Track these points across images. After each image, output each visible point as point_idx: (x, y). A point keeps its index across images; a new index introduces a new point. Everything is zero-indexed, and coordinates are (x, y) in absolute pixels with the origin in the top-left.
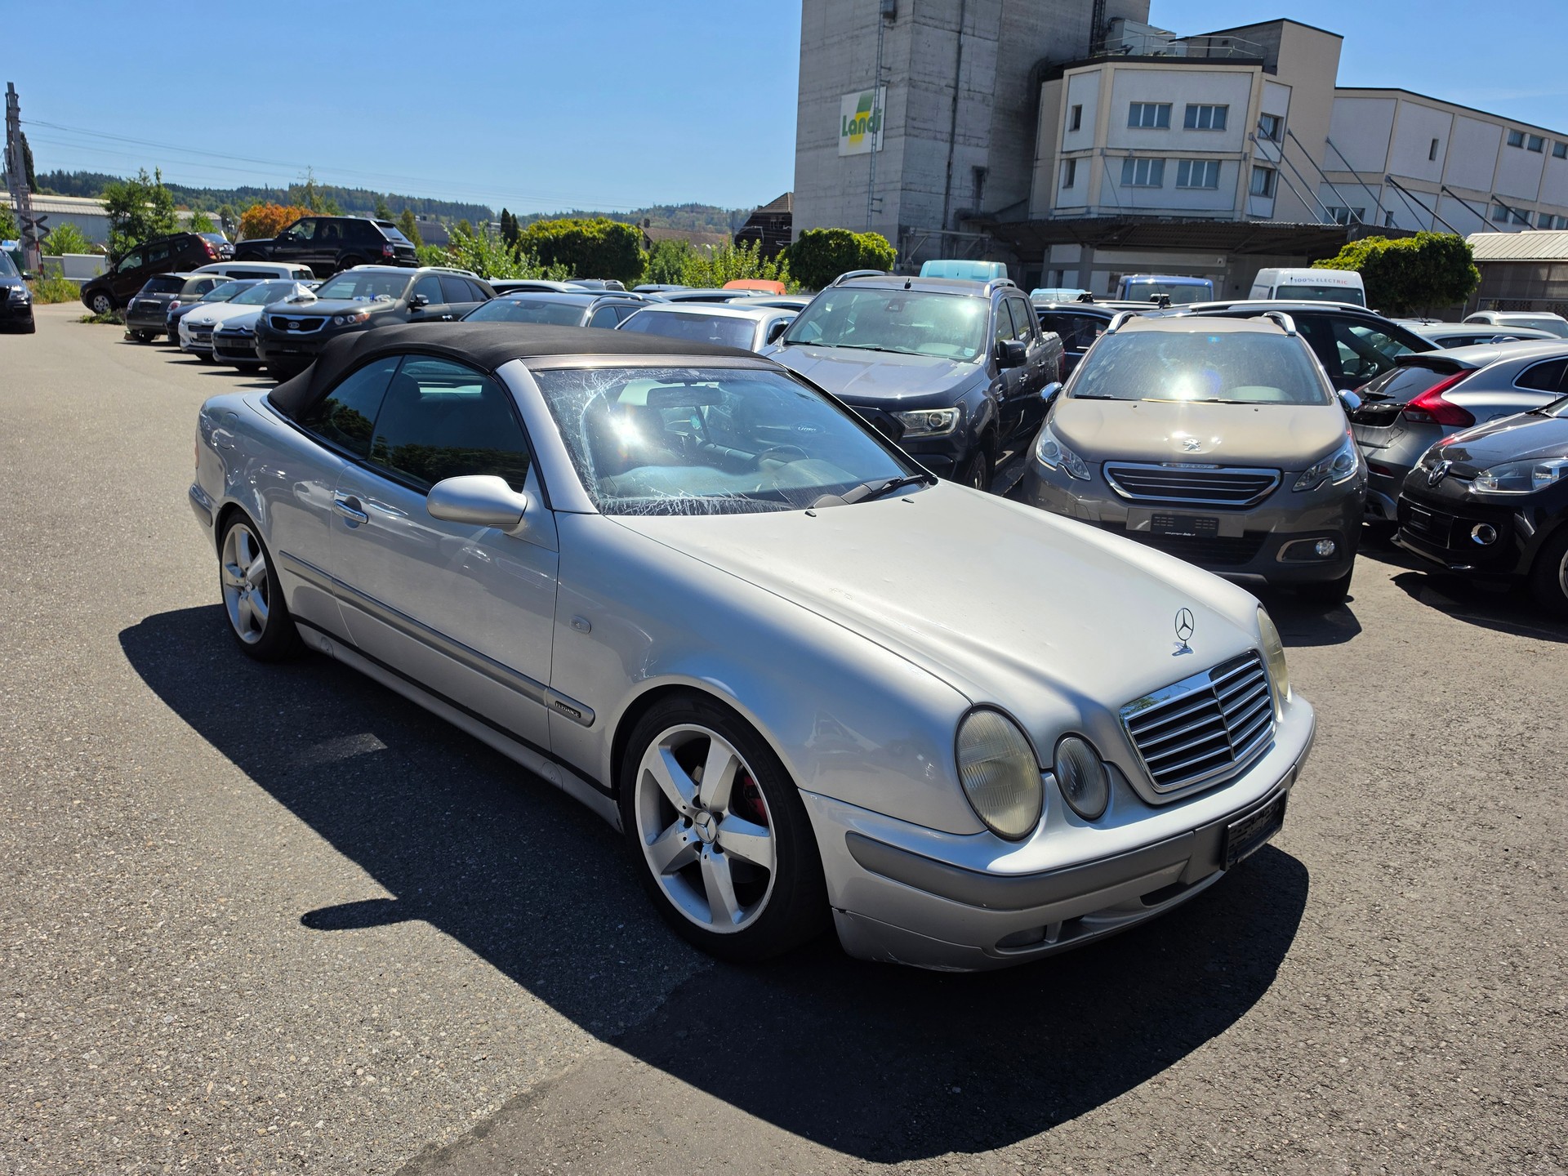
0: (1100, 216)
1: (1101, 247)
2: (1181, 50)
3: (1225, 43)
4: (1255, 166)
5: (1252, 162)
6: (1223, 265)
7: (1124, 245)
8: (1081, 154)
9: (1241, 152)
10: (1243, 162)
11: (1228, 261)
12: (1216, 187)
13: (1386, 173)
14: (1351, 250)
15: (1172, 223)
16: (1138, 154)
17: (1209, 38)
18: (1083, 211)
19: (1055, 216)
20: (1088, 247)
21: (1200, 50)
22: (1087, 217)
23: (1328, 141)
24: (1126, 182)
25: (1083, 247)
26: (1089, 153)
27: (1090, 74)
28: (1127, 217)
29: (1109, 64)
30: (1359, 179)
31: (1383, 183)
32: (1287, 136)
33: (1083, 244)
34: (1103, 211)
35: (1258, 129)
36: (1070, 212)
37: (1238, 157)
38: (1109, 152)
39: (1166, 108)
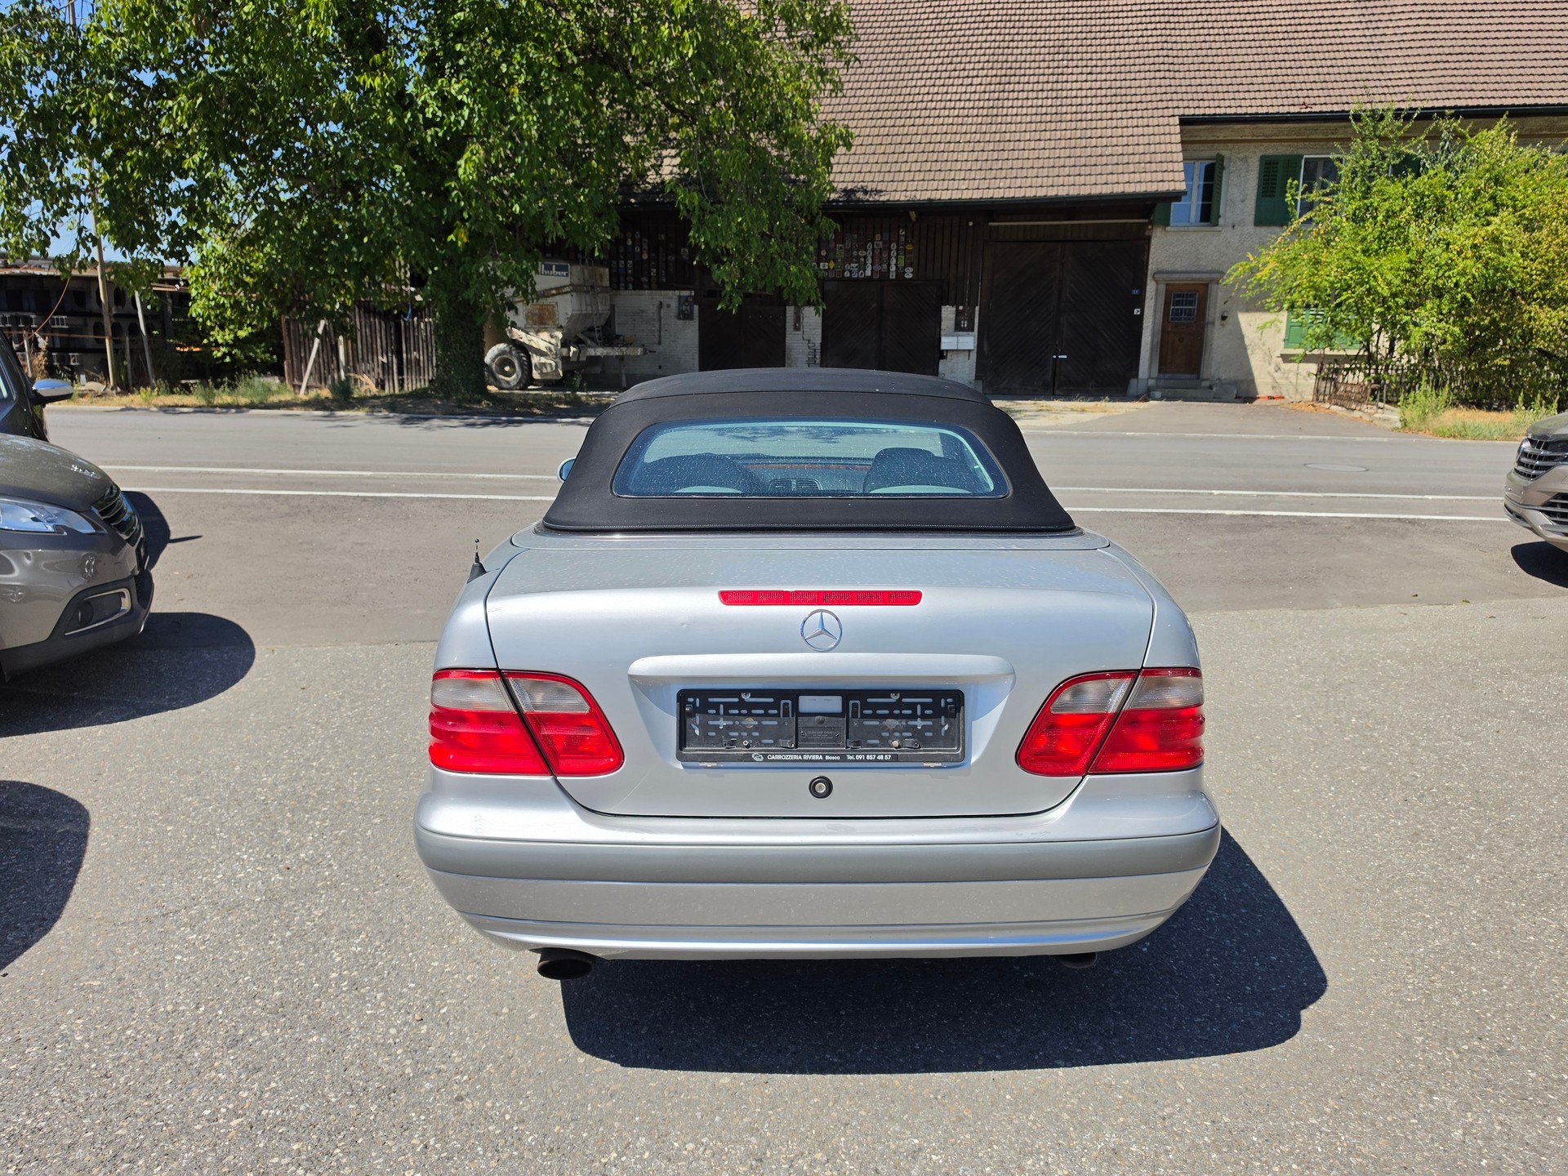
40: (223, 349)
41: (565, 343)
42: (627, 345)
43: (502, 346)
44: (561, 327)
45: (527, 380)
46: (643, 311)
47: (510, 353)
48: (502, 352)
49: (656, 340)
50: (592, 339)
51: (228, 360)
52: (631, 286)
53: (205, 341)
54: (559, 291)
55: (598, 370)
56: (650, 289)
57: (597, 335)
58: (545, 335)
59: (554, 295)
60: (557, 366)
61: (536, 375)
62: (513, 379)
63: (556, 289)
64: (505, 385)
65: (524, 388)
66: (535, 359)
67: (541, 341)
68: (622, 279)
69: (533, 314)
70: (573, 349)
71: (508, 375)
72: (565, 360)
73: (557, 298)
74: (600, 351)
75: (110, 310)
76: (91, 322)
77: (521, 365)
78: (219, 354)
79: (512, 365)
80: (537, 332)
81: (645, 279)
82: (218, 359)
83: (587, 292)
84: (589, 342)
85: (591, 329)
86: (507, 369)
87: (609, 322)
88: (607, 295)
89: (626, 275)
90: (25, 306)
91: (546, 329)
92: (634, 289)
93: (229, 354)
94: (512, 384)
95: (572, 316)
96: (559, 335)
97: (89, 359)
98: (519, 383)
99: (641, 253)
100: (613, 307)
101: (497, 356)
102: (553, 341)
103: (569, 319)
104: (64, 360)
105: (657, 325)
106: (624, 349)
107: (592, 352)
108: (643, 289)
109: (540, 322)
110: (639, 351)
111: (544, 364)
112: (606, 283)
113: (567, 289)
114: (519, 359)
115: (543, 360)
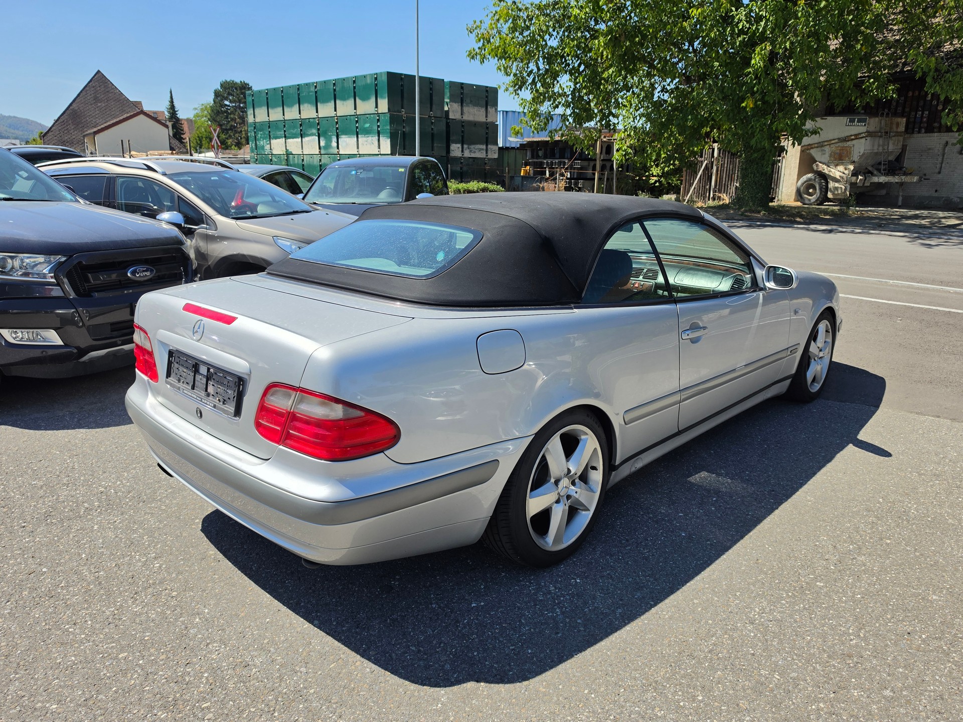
40: (655, 178)
41: (855, 174)
42: (905, 174)
43: (810, 175)
44: (854, 162)
45: (824, 199)
46: (930, 149)
47: (815, 180)
48: (810, 180)
49: (937, 170)
50: (879, 170)
51: (657, 184)
52: (923, 130)
53: (647, 174)
54: (857, 137)
55: (883, 192)
56: (940, 132)
57: (882, 167)
58: (841, 168)
59: (853, 139)
60: (846, 189)
61: (830, 195)
62: (813, 198)
63: (855, 135)
64: (807, 202)
65: (821, 204)
66: (831, 185)
67: (837, 172)
68: (917, 126)
69: (835, 153)
70: (860, 177)
71: (810, 194)
72: (853, 185)
73: (854, 142)
74: (882, 179)
75: (600, 157)
76: (592, 164)
77: (821, 189)
78: (653, 182)
79: (814, 187)
80: (836, 165)
81: (936, 125)
82: (652, 184)
83: (881, 136)
84: (875, 172)
85: (880, 163)
86: (811, 191)
87: (899, 158)
88: (901, 139)
89: (921, 122)
90: (566, 156)
91: (842, 164)
92: (926, 132)
93: (658, 181)
94: (812, 201)
95: (864, 154)
96: (852, 167)
97: (588, 183)
98: (817, 200)
99: (938, 105)
100: (904, 148)
101: (805, 182)
102: (846, 172)
103: (861, 157)
104: (576, 184)
105: (940, 159)
106: (903, 177)
107: (875, 179)
108: (933, 132)
109: (839, 158)
110: (915, 179)
111: (836, 188)
112: (902, 128)
113: (863, 135)
114: (820, 184)
115: (837, 185)
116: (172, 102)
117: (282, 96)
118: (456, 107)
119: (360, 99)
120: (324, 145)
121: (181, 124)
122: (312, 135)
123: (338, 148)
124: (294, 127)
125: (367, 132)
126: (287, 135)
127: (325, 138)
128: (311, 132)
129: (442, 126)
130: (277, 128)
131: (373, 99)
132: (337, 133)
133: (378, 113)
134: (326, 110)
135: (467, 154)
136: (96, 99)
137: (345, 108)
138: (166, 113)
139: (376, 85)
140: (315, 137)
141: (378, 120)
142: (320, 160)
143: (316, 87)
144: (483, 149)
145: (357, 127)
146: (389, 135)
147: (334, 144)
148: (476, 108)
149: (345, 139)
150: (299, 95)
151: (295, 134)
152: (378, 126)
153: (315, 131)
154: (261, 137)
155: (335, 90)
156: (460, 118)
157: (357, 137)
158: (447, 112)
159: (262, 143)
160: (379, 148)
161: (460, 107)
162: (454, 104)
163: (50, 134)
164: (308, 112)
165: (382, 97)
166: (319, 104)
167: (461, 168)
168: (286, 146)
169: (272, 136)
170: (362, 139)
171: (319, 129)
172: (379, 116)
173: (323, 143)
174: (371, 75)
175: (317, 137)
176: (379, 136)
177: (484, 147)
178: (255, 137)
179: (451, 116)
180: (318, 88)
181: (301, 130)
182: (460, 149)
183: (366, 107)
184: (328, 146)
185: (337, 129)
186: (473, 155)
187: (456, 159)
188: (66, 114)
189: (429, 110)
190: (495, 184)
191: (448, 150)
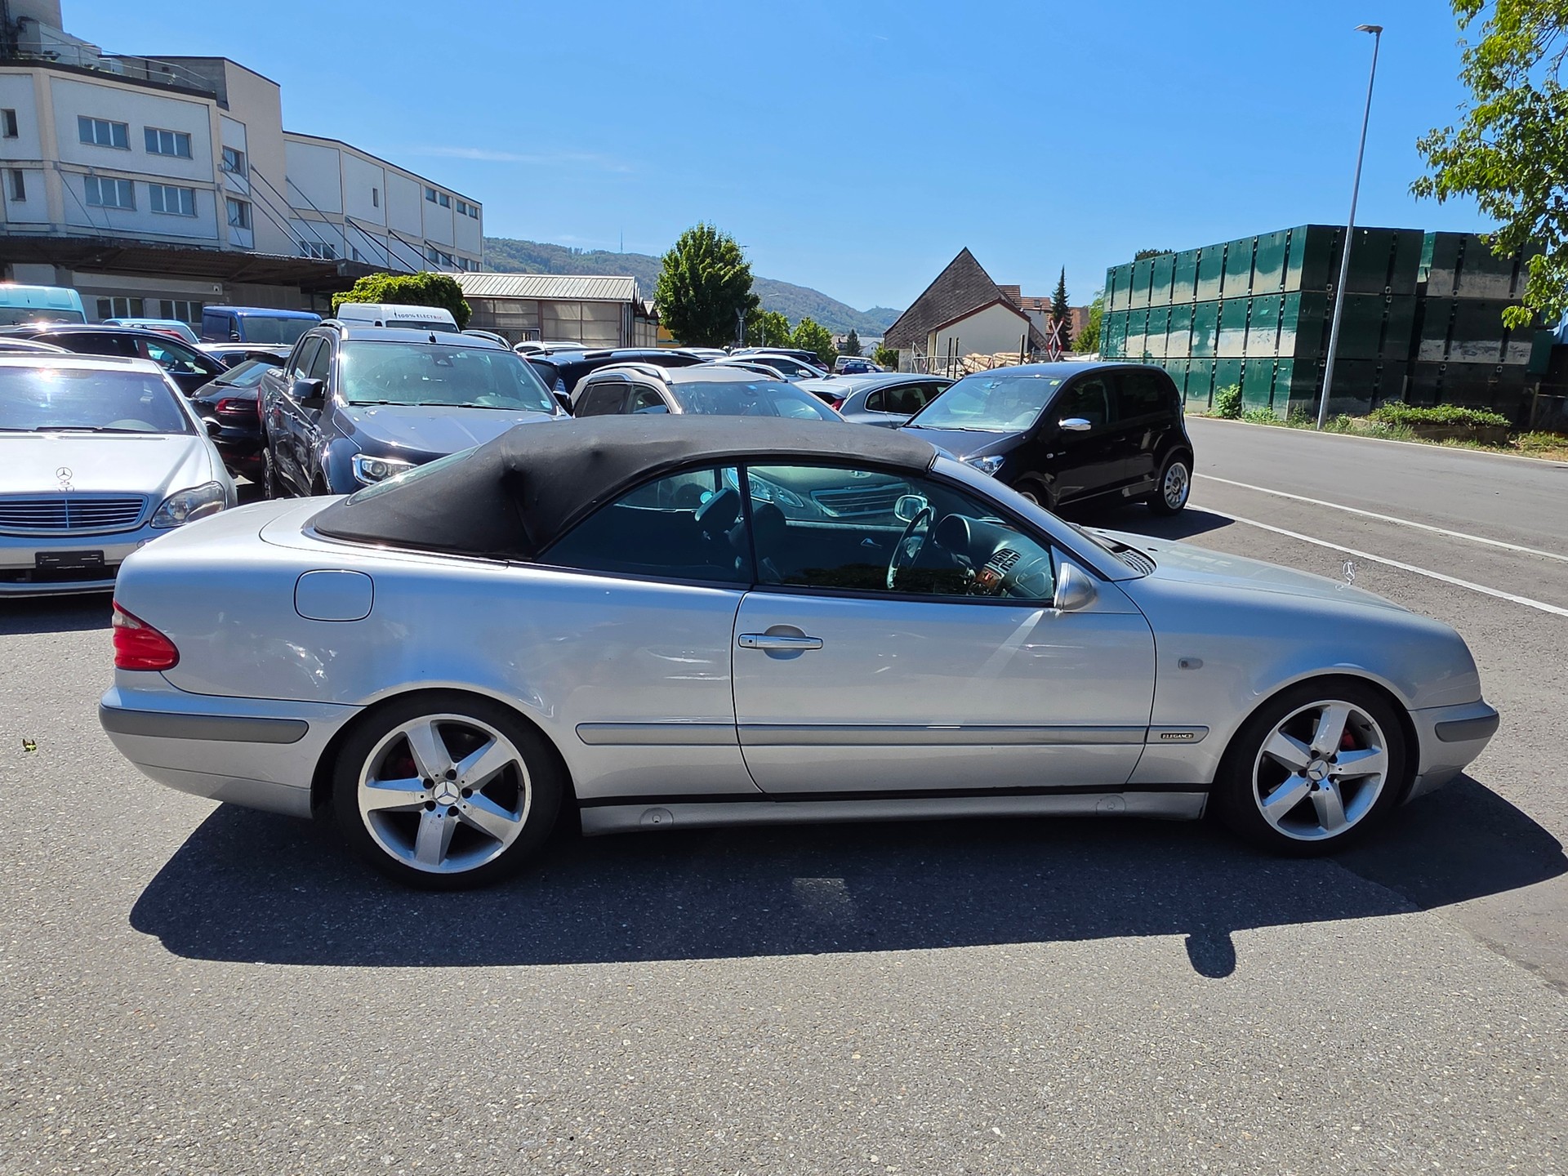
0: (69, 236)
1: (79, 269)
2: (118, 68)
3: (165, 69)
4: (228, 198)
5: (225, 194)
6: (220, 293)
7: (108, 269)
8: (28, 165)
9: (214, 183)
10: (217, 192)
11: (224, 289)
12: (194, 214)
13: (344, 215)
14: (364, 284)
15: (154, 247)
16: (100, 173)
17: (147, 61)
18: (47, 228)
19: (8, 231)
20: (63, 269)
21: (139, 72)
22: (54, 235)
23: (287, 180)
24: (92, 200)
25: (57, 267)
26: (38, 165)
27: (18, 76)
28: (111, 239)
29: (41, 70)
30: (325, 218)
31: (344, 223)
32: (251, 171)
33: (56, 264)
34: (71, 229)
35: (223, 161)
36: (28, 228)
37: (211, 186)
38: (64, 167)
39: (122, 129)
116: (1062, 284)
117: (1152, 272)
118: (1446, 276)
119: (1260, 271)
120: (1197, 343)
121: (1070, 315)
122: (1183, 328)
123: (1216, 349)
124: (1161, 318)
125: (1263, 322)
126: (1149, 330)
127: (1200, 333)
128: (1182, 324)
129: (1408, 310)
130: (1138, 320)
131: (1280, 270)
132: (1219, 325)
133: (1284, 292)
134: (1208, 291)
135: (1456, 356)
136: (956, 285)
137: (1236, 286)
138: (1052, 300)
139: (1288, 247)
140: (1186, 331)
141: (1283, 303)
142: (1188, 366)
143: (1199, 255)
144: (1495, 349)
145: (1249, 315)
146: (1296, 327)
147: (1211, 342)
148: (1490, 277)
149: (1228, 334)
150: (1174, 268)
151: (1161, 328)
152: (1281, 313)
153: (1187, 323)
154: (1115, 333)
155: (1225, 259)
156: (1451, 294)
157: (1247, 331)
158: (1425, 285)
159: (1115, 341)
160: (1277, 347)
161: (1453, 276)
162: (1441, 271)
163: (895, 330)
164: (1183, 294)
165: (1295, 267)
166: (1199, 281)
167: (1439, 382)
168: (1145, 346)
169: (1129, 332)
170: (1253, 333)
171: (1193, 320)
172: (1284, 297)
173: (1195, 342)
174: (1283, 232)
175: (1189, 332)
176: (1279, 329)
177: (1499, 344)
178: (1108, 332)
179: (1431, 292)
180: (1202, 258)
181: (1169, 322)
182: (1443, 349)
183: (1267, 283)
184: (1202, 345)
185: (1219, 318)
186: (1469, 359)
187: (1431, 366)
188: (916, 306)
189: (1385, 282)
190: (1488, 411)
191: (1414, 349)
